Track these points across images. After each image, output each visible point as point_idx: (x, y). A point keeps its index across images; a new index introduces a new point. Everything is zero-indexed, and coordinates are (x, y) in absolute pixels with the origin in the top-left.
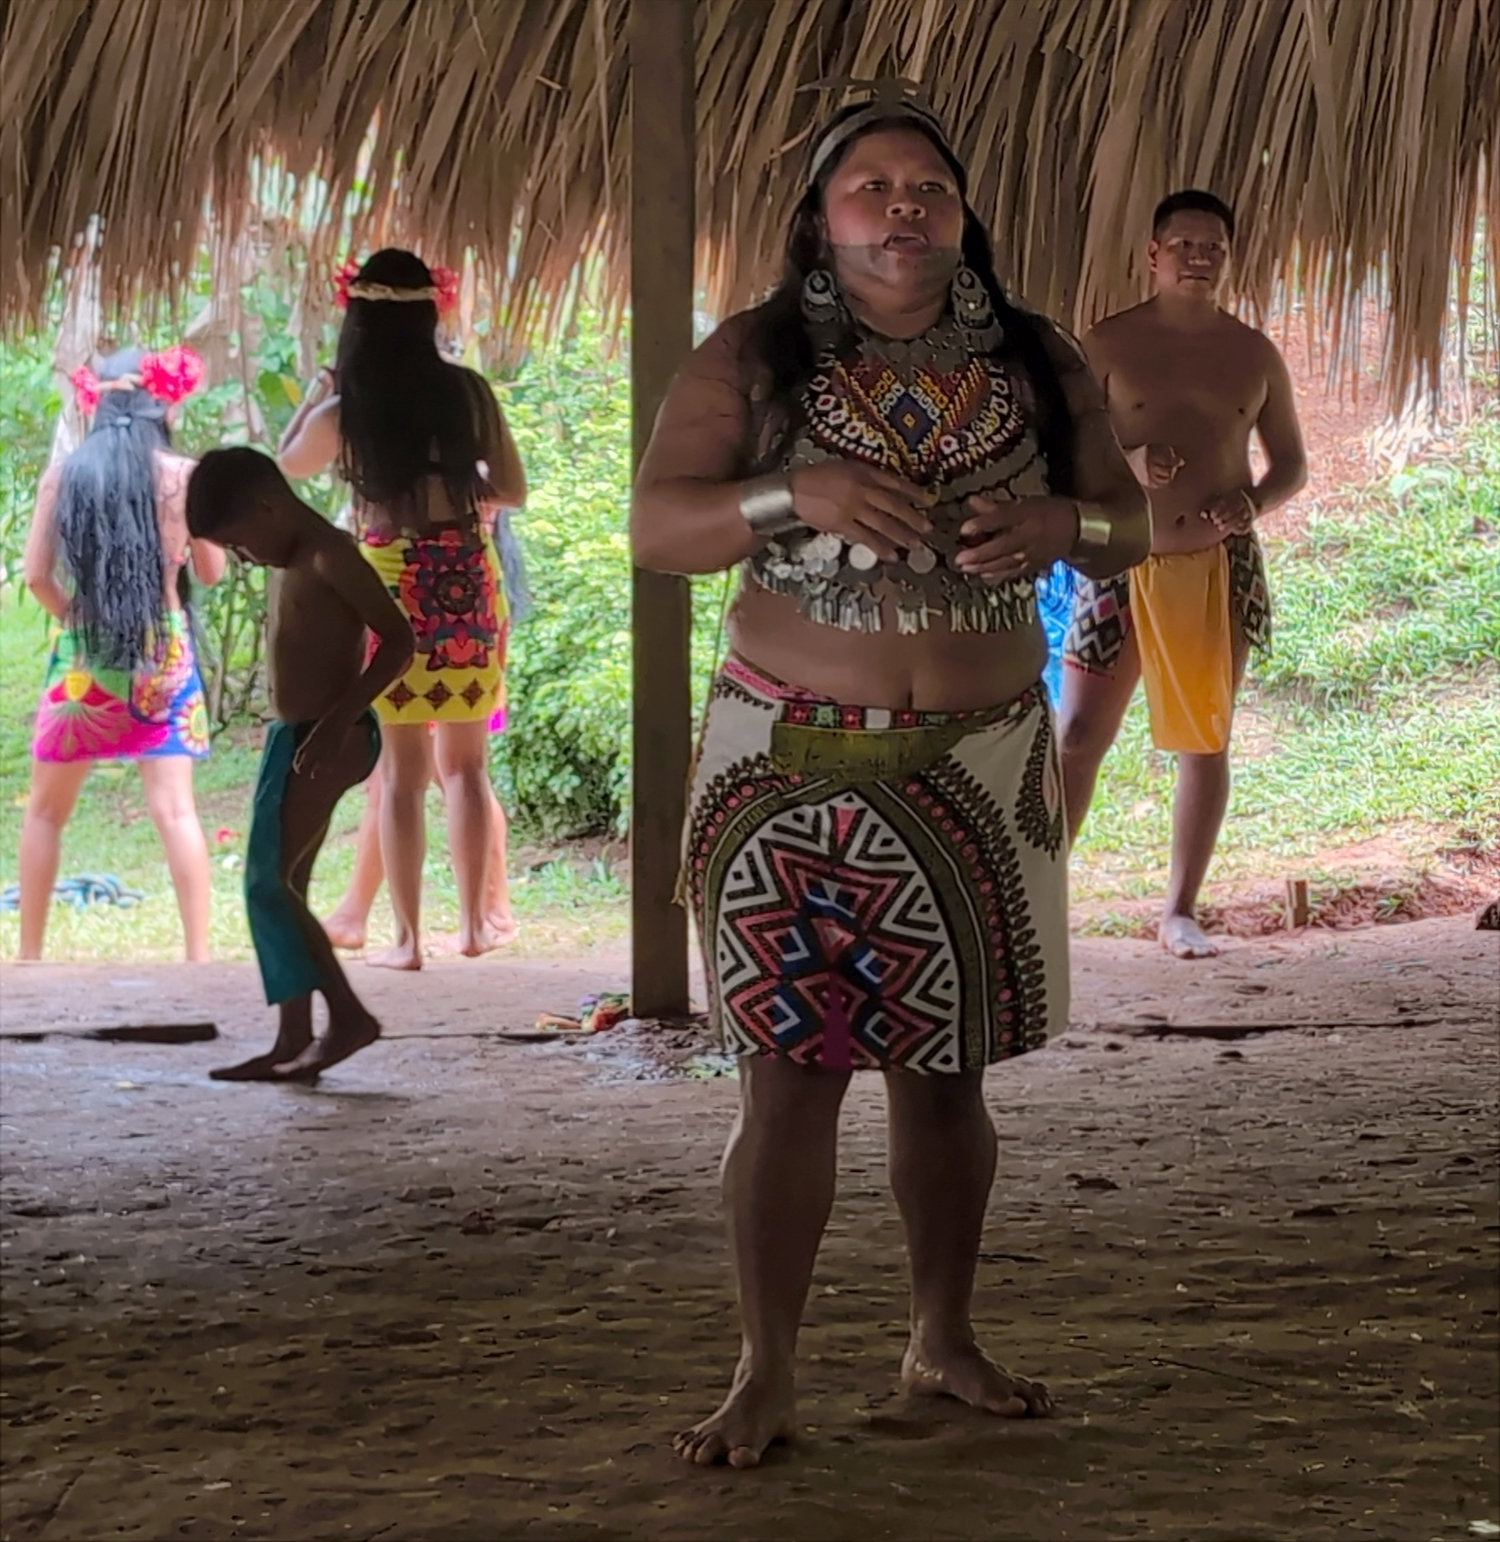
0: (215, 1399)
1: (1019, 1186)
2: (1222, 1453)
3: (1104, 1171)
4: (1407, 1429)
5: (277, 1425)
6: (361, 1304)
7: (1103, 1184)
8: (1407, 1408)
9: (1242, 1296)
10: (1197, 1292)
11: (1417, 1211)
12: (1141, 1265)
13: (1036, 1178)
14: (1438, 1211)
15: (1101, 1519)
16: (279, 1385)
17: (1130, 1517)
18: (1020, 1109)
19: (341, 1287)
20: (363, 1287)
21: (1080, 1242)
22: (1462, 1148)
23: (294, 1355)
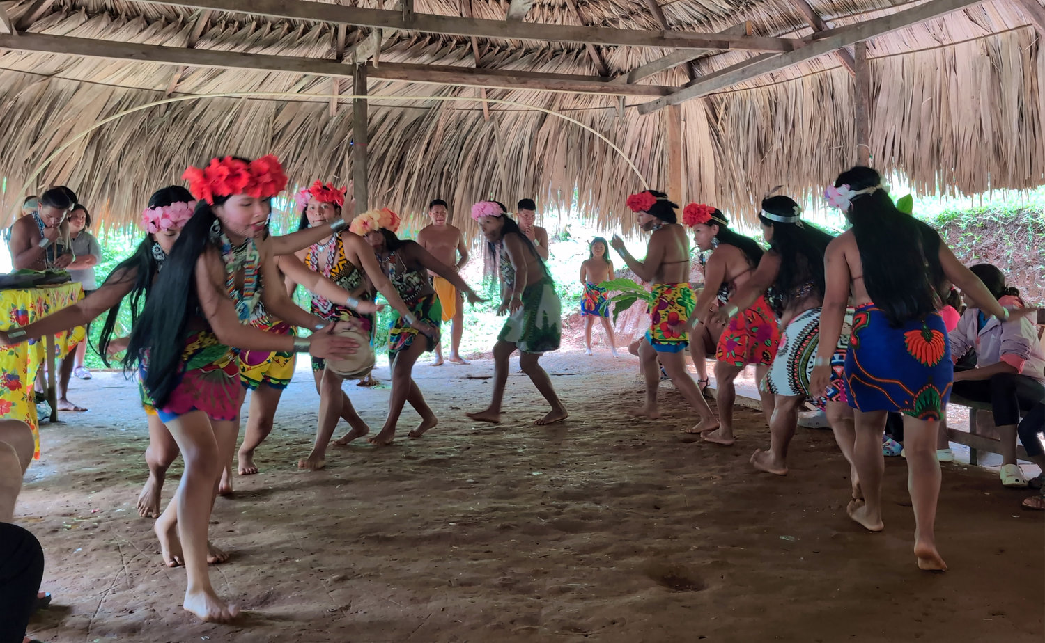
0: (262, 456)
1: (439, 409)
2: (481, 461)
3: (457, 406)
4: (520, 455)
5: (275, 461)
6: (294, 436)
7: (457, 408)
8: (521, 451)
9: (486, 430)
10: (477, 429)
11: (522, 412)
12: (465, 424)
13: (443, 408)
14: (527, 412)
15: (455, 475)
16: (276, 453)
17: (461, 474)
18: (440, 394)
19: (290, 433)
20: (294, 433)
21: (452, 420)
22: (533, 400)
23: (279, 447)
